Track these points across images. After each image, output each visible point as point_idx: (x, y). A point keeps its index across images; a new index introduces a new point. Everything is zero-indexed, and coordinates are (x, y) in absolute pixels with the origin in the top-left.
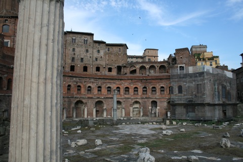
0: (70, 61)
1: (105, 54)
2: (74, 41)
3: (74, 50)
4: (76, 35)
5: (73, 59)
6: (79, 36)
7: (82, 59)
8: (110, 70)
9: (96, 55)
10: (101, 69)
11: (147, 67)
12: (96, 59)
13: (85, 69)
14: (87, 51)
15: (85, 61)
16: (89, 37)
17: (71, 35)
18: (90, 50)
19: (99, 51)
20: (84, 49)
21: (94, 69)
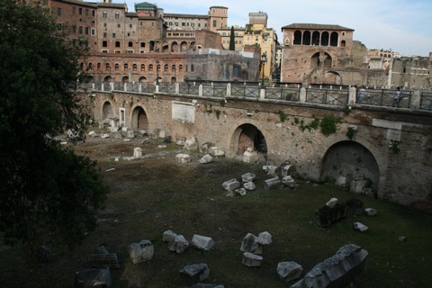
0: (102, 37)
1: (138, 29)
2: (105, 15)
3: (105, 25)
4: (107, 9)
5: (105, 34)
6: (110, 10)
7: (114, 34)
8: (143, 45)
9: (128, 30)
10: (134, 45)
11: (179, 43)
12: (129, 35)
13: (118, 44)
14: (119, 26)
15: (118, 37)
16: (120, 11)
17: (102, 9)
18: (122, 25)
19: (131, 26)
20: (116, 24)
21: (127, 45)
